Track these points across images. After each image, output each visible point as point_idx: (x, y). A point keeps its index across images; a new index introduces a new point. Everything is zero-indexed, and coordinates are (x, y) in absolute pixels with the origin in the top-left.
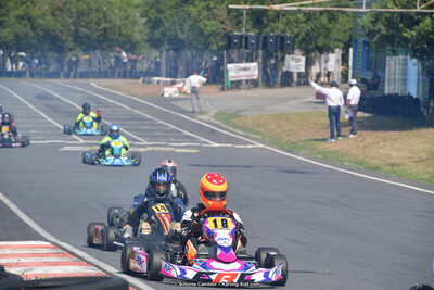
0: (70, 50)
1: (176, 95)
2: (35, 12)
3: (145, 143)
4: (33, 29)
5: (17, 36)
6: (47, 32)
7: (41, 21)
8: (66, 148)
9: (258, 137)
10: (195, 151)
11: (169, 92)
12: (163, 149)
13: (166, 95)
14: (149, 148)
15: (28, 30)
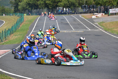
0: (78, 7)
3: (74, 30)
4: (68, 2)
5: (65, 4)
6: (72, 3)
9: (103, 27)
13: (93, 18)
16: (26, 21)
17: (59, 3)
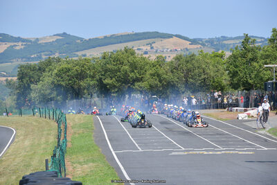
0: (183, 93)
1: (246, 118)
2: (161, 71)
3: (222, 149)
4: (160, 81)
5: (151, 86)
6: (169, 83)
7: (165, 76)
8: (173, 153)
10: (251, 153)
11: (242, 116)
12: (231, 152)
13: (240, 119)
14: (223, 152)
15: (157, 82)
16: (72, 128)
17: (136, 84)
